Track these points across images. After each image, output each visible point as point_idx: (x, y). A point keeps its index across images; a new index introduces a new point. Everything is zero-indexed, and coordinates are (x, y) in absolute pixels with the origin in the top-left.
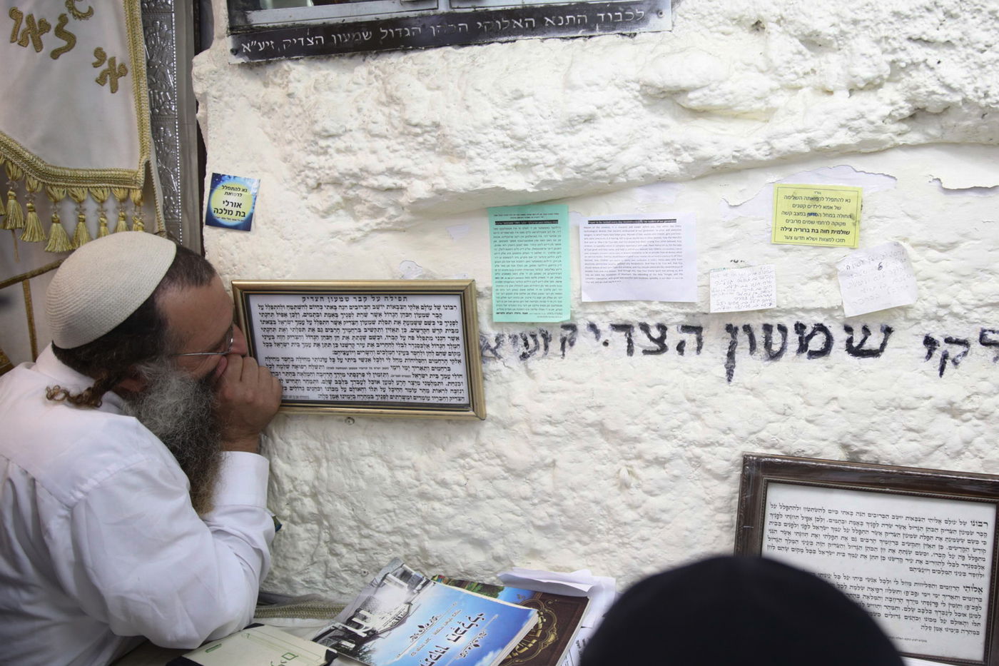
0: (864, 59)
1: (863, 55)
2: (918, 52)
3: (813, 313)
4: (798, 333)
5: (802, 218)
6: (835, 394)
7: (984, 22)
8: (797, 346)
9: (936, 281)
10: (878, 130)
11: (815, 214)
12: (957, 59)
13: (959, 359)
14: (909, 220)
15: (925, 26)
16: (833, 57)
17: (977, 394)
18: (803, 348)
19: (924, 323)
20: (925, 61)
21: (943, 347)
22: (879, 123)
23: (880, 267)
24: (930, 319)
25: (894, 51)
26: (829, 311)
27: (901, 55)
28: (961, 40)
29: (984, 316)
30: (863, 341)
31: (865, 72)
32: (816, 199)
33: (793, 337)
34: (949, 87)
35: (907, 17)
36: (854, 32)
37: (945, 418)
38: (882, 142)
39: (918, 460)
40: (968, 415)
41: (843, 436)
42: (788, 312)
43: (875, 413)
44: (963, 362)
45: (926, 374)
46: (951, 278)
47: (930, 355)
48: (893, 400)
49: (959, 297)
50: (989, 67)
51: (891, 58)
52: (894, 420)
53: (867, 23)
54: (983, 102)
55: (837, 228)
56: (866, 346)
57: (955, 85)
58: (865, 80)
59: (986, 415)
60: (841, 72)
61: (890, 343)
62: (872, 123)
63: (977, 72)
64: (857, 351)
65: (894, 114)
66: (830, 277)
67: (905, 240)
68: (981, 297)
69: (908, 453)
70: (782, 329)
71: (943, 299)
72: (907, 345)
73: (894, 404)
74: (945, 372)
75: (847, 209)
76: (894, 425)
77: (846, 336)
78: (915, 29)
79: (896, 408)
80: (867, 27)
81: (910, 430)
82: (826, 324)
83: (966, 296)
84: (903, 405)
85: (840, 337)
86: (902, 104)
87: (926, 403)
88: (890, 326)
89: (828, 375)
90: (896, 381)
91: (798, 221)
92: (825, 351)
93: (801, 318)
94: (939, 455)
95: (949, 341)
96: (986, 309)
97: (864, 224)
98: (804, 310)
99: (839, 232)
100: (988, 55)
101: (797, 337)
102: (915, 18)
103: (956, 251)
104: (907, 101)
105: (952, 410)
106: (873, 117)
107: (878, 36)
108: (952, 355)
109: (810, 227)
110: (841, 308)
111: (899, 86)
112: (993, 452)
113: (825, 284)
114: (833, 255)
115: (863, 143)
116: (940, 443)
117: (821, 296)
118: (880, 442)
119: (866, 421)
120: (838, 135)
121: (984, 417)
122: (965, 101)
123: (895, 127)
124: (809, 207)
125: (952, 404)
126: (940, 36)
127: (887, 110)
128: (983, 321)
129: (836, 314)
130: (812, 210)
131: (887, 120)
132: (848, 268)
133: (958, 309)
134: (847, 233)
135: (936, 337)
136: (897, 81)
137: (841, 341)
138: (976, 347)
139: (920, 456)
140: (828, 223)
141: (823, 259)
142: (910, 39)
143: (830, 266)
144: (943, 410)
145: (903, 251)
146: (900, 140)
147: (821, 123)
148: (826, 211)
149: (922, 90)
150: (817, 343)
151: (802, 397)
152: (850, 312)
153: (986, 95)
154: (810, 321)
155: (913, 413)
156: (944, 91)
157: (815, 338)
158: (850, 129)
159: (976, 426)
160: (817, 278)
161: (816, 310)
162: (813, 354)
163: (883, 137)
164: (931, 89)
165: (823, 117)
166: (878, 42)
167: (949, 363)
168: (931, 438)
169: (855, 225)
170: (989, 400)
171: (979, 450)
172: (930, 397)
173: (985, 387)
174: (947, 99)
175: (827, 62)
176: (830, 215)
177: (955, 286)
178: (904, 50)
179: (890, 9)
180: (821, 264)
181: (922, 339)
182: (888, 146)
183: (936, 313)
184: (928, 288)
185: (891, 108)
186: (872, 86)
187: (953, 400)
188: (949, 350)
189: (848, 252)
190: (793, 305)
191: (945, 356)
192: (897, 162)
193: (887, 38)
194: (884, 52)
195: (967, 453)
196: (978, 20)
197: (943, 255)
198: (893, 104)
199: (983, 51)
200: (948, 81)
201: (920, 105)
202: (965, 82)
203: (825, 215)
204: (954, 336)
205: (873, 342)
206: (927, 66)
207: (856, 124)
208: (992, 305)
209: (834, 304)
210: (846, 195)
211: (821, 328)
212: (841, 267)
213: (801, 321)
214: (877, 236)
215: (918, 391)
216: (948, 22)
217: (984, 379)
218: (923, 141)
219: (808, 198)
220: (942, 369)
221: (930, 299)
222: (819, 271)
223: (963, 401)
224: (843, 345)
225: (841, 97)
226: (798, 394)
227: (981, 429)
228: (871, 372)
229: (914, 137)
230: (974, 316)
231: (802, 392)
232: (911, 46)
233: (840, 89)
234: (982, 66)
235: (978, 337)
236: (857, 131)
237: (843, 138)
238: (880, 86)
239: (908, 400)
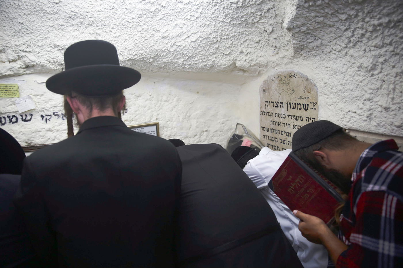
0: (10, 55)
1: (10, 54)
2: (24, 54)
3: (11, 113)
4: (8, 118)
5: (3, 91)
6: (21, 131)
7: (37, 47)
8: (9, 121)
9: (40, 103)
10: (18, 71)
11: (7, 90)
12: (33, 55)
13: (50, 119)
14: (31, 90)
15: (24, 48)
16: (3, 54)
17: (55, 126)
18: (11, 121)
19: (40, 112)
20: (25, 55)
21: (45, 117)
22: (18, 69)
23: (26, 101)
24: (41, 111)
25: (18, 53)
26: (16, 112)
27: (19, 54)
28: (33, 51)
29: (53, 109)
30: (26, 118)
31: (11, 58)
32: (7, 87)
33: (7, 119)
34: (32, 61)
35: (19, 46)
36: (7, 49)
37: (49, 132)
38: (20, 73)
39: (45, 142)
40: (54, 131)
41: (25, 140)
42: (5, 113)
43: (32, 134)
44: (51, 120)
45: (43, 123)
46: (44, 102)
47: (43, 119)
48: (36, 130)
49: (47, 106)
50: (40, 57)
51: (17, 55)
52: (37, 135)
53: (10, 47)
54: (41, 64)
55: (13, 93)
56: (27, 119)
57: (33, 61)
58: (12, 60)
59: (58, 130)
60: (6, 58)
61: (33, 117)
62: (16, 69)
63: (38, 58)
64: (25, 121)
65: (21, 67)
66: (14, 104)
67: (31, 94)
68: (51, 105)
69: (41, 141)
70: (4, 118)
71: (43, 106)
72: (37, 118)
73: (36, 131)
74: (47, 122)
75: (15, 89)
76: (37, 136)
77: (21, 117)
78: (22, 48)
79: (37, 132)
80: (10, 48)
81: (41, 136)
82: (15, 115)
83: (48, 105)
84: (38, 131)
85: (20, 118)
86: (23, 65)
87: (44, 129)
88: (32, 114)
89: (18, 127)
90: (35, 126)
91: (3, 92)
92: (17, 121)
93: (8, 114)
94: (49, 140)
95: (46, 115)
96: (53, 108)
97: (20, 92)
98: (8, 112)
99: (14, 94)
100: (39, 54)
101: (8, 119)
102: (21, 46)
103: (44, 96)
104: (24, 64)
105: (50, 130)
106: (16, 68)
107: (13, 50)
108: (48, 119)
109: (6, 93)
110: (18, 111)
111: (21, 61)
112: (61, 138)
113: (13, 106)
114: (13, 99)
115: (15, 74)
116: (49, 138)
117: (12, 109)
118: (35, 140)
119: (30, 136)
120: (8, 72)
121: (58, 131)
122: (37, 64)
123: (22, 70)
124: (5, 89)
125: (50, 129)
126: (28, 50)
127: (19, 66)
128: (53, 110)
129: (17, 113)
130: (6, 89)
131: (20, 68)
132: (18, 102)
133: (47, 108)
134: (16, 94)
135: (43, 115)
136: (21, 60)
137: (20, 119)
138: (53, 116)
139: (45, 141)
140: (11, 92)
141: (11, 100)
142: (21, 51)
143: (13, 102)
144: (48, 131)
145: (30, 97)
146: (25, 73)
147: (3, 69)
148: (9, 89)
149: (26, 62)
150: (14, 120)
151: (13, 133)
152: (20, 112)
153: (41, 63)
154: (11, 115)
155: (41, 132)
156: (31, 62)
157: (13, 119)
158: (11, 70)
159: (57, 133)
160: (11, 105)
161: (12, 112)
162: (13, 123)
163: (20, 72)
164: (28, 61)
165: (3, 68)
166: (13, 51)
167: (48, 120)
168: (47, 137)
169: (18, 92)
170: (58, 127)
171: (58, 138)
172: (44, 128)
173: (57, 124)
174: (32, 64)
175: (2, 55)
176: (11, 90)
177: (45, 103)
178: (20, 53)
179: (14, 44)
180: (11, 102)
181: (40, 116)
182: (22, 74)
183: (42, 110)
184: (39, 104)
185: (20, 66)
186: (14, 61)
187: (50, 128)
188: (47, 118)
189: (17, 98)
190: (5, 112)
191: (46, 119)
192: (25, 77)
193: (15, 50)
194: (15, 53)
195: (56, 139)
196: (36, 47)
197: (41, 97)
198: (20, 65)
199: (38, 53)
200: (32, 60)
201: (27, 65)
202: (35, 60)
203: (10, 90)
204: (48, 114)
205: (28, 118)
206: (26, 56)
207: (12, 69)
208: (54, 107)
209: (16, 110)
210: (14, 86)
211: (14, 116)
212: (16, 102)
213: (9, 115)
214: (24, 94)
215: (41, 127)
216: (29, 47)
217: (56, 123)
218: (31, 73)
219: (4, 87)
220: (46, 122)
221: (40, 107)
222: (11, 103)
223: (52, 128)
224: (21, 119)
225: (7, 64)
226: (12, 132)
227: (58, 133)
228: (29, 125)
229: (28, 72)
230: (51, 109)
231: (12, 131)
232: (21, 52)
233: (7, 61)
234: (39, 57)
235: (53, 114)
236: (13, 71)
237: (9, 73)
238: (16, 61)
239: (39, 129)
